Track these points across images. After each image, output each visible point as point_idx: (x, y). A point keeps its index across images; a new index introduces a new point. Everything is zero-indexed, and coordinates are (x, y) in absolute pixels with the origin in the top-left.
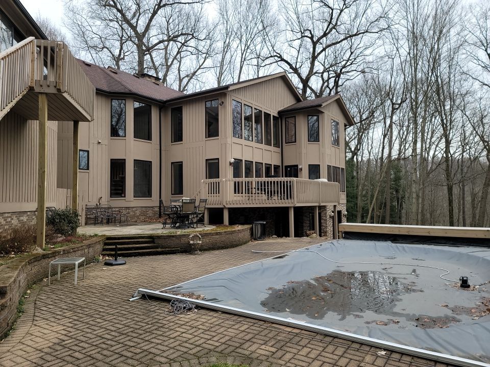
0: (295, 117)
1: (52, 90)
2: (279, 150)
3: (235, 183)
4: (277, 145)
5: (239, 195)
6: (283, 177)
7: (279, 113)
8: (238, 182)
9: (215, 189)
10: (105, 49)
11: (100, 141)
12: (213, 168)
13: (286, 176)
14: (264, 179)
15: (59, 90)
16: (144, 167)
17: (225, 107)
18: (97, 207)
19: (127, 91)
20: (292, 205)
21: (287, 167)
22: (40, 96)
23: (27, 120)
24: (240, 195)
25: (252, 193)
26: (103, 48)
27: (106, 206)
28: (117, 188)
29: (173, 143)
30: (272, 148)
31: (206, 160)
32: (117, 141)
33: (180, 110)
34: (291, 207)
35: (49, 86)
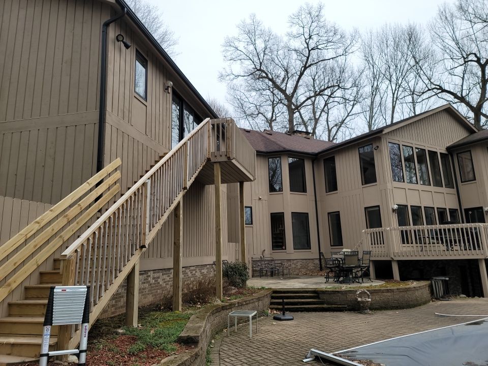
0: (470, 151)
1: (224, 159)
2: (454, 191)
3: (402, 232)
4: (449, 185)
5: (408, 245)
6: (463, 223)
7: (448, 149)
8: (406, 231)
9: (379, 239)
10: (260, 115)
11: (260, 197)
12: (373, 217)
13: (468, 222)
14: (438, 226)
15: (229, 158)
16: (301, 219)
17: (381, 151)
18: (261, 260)
19: (281, 149)
20: (483, 257)
21: (467, 210)
22: (215, 165)
23: (204, 186)
24: (410, 245)
25: (425, 243)
26: (258, 114)
27: (269, 259)
28: (278, 241)
29: (328, 193)
30: (444, 189)
31: (365, 208)
32: (276, 196)
33: (332, 160)
34: (481, 259)
35: (221, 156)
